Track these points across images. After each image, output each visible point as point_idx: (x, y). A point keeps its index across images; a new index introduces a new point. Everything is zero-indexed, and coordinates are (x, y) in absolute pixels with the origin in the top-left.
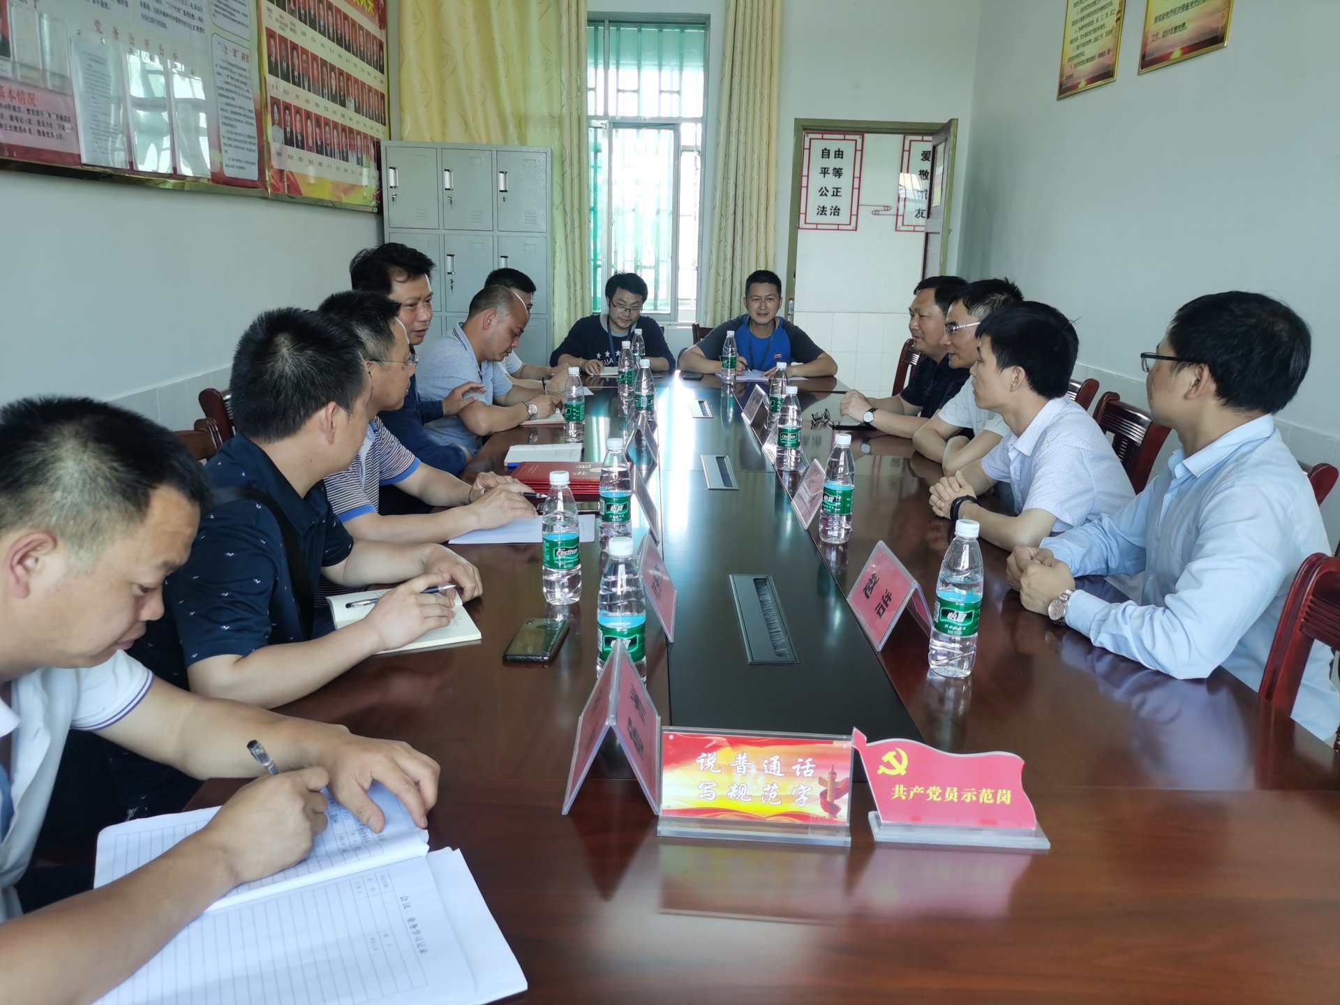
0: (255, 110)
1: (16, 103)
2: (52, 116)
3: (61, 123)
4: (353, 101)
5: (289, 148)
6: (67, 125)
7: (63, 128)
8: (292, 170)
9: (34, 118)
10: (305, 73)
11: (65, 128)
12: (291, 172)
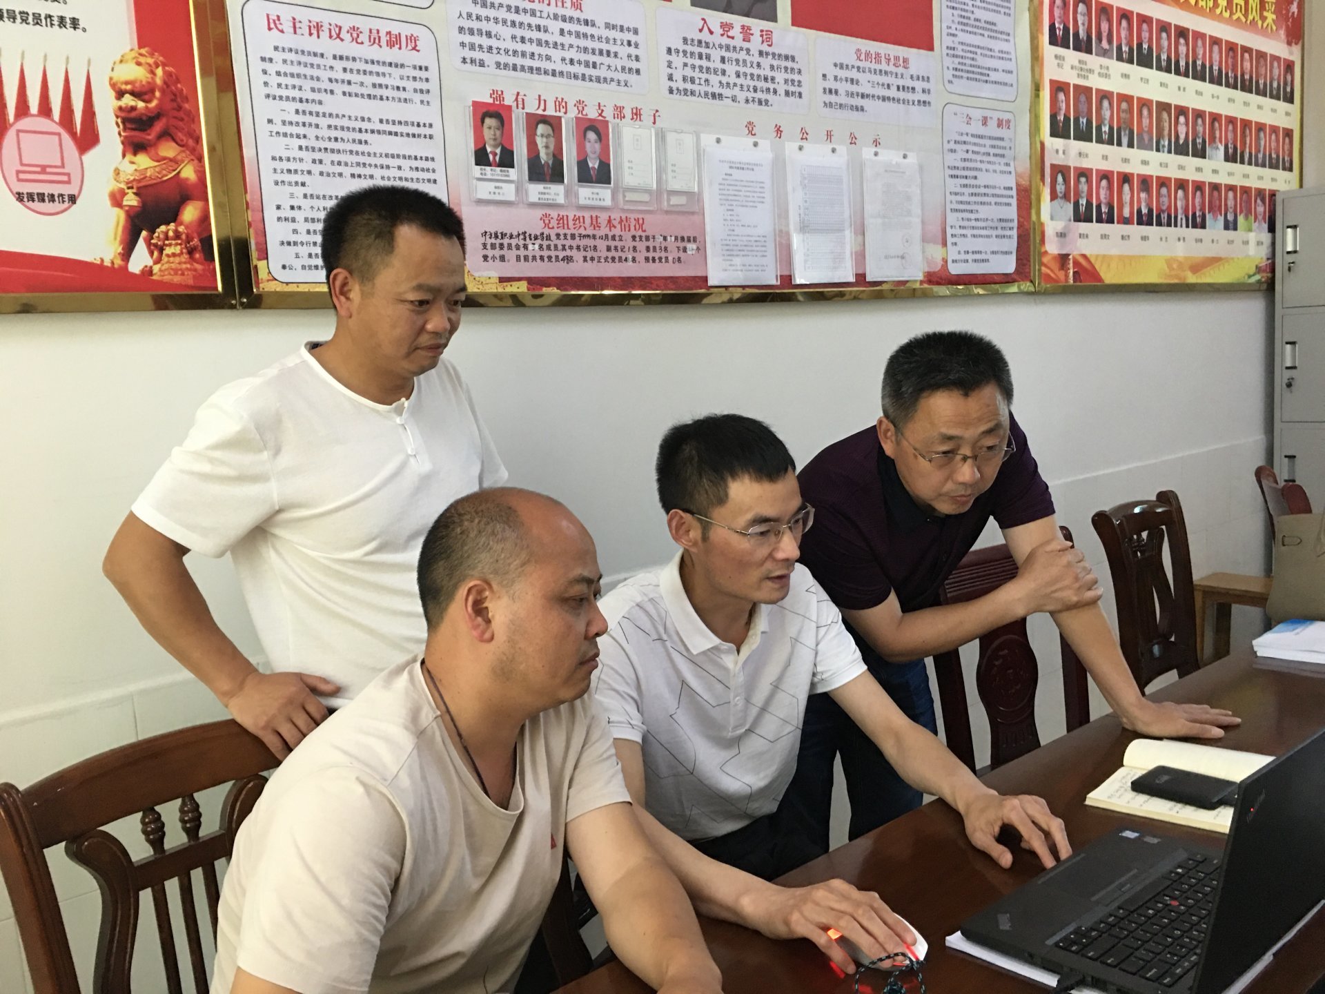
0: (1018, 185)
1: (617, 231)
2: (669, 238)
3: (681, 245)
4: (1222, 148)
5: (1083, 227)
6: (691, 247)
7: (685, 250)
8: (1084, 252)
9: (641, 246)
10: (1123, 126)
11: (688, 250)
12: (1084, 256)
